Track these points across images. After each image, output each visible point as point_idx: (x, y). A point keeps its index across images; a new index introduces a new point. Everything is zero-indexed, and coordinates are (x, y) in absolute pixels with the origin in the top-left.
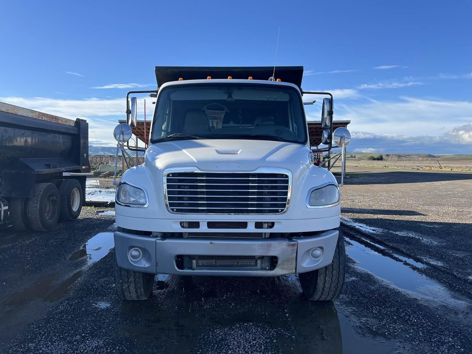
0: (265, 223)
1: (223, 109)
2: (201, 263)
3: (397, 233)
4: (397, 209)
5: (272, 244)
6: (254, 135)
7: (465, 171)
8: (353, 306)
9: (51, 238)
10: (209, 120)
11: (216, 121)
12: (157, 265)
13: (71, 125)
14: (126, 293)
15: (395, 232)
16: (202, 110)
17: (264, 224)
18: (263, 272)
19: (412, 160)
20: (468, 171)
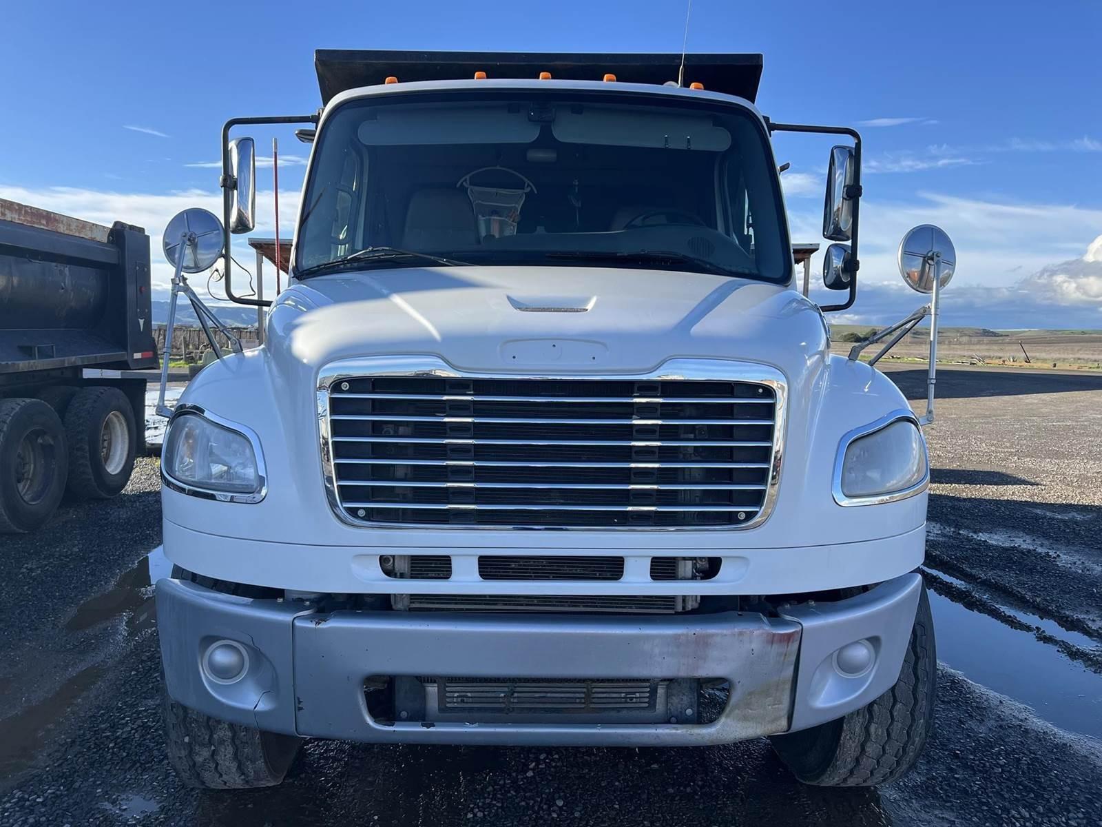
0: (684, 559)
1: (521, 186)
2: (456, 695)
3: (982, 537)
4: (954, 466)
5: (713, 635)
6: (626, 254)
7: (1087, 369)
8: (943, 807)
9: (32, 554)
10: (477, 216)
11: (500, 220)
12: (300, 709)
13: (98, 239)
14: (207, 776)
15: (975, 532)
16: (458, 185)
17: (681, 564)
18: (679, 731)
19: (944, 342)
20: (1094, 370)
